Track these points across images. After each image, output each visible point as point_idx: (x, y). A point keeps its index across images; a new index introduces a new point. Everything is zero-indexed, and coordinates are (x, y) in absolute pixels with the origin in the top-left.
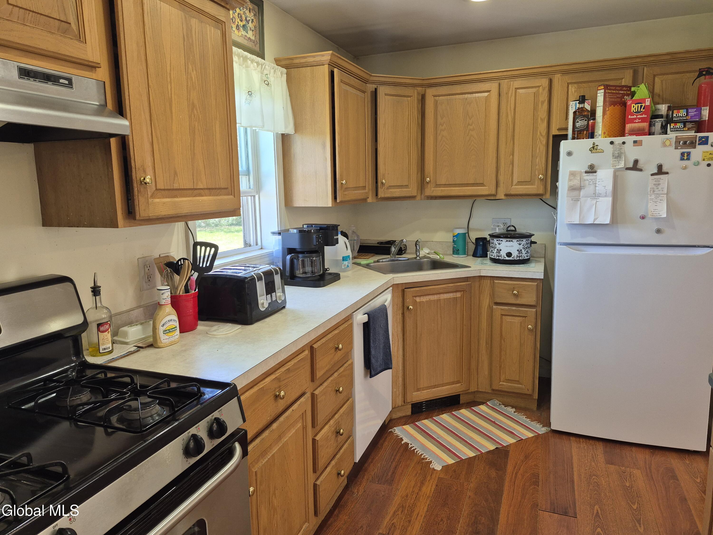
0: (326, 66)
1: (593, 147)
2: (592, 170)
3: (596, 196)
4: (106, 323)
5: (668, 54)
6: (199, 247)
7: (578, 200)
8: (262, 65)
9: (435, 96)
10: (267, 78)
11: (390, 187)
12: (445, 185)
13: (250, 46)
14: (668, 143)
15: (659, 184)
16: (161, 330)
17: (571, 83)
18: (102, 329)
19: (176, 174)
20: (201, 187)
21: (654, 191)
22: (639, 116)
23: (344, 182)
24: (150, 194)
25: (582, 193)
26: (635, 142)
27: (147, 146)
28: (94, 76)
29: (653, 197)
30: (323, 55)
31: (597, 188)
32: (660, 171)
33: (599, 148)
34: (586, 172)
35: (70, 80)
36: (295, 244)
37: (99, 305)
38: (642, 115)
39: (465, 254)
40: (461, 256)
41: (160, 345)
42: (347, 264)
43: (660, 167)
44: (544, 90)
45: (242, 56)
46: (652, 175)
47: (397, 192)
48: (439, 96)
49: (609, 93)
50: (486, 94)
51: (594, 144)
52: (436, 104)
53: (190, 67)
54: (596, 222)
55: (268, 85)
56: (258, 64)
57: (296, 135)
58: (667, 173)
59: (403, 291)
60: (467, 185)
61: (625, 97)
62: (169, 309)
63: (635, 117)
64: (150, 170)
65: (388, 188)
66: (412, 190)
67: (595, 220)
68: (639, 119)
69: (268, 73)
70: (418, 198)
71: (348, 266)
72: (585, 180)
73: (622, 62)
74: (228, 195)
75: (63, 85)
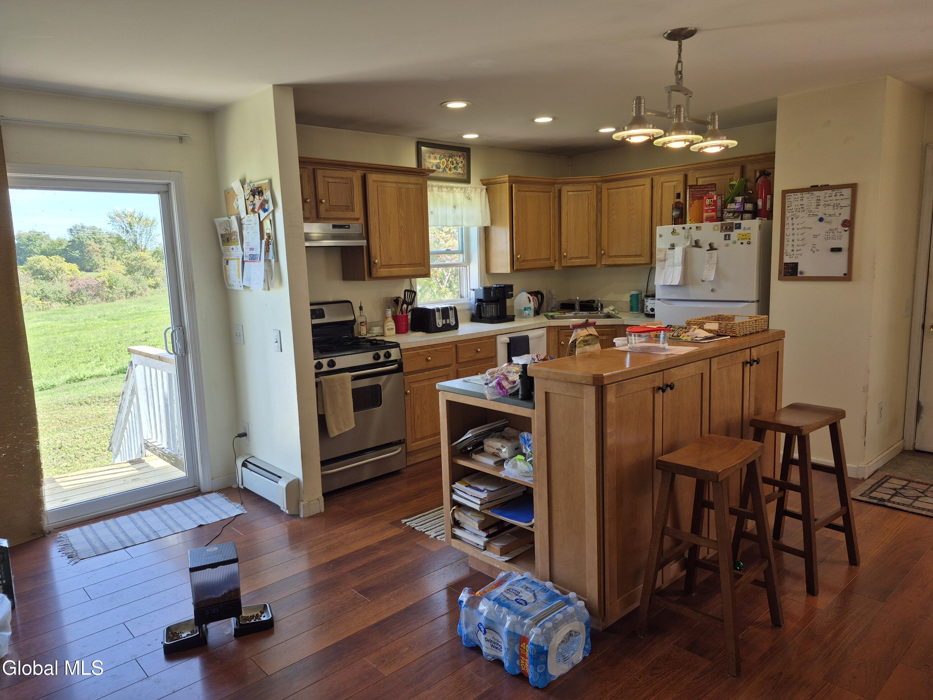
0: (508, 183)
1: (673, 231)
2: (673, 247)
3: (674, 265)
4: (364, 322)
5: (762, 154)
6: (407, 292)
7: (663, 268)
8: (465, 188)
9: (608, 189)
10: (469, 195)
11: (571, 258)
12: (615, 256)
13: (460, 177)
14: (716, 228)
15: (712, 257)
16: (386, 328)
17: (699, 178)
18: (362, 324)
19: (391, 258)
20: (405, 263)
21: (709, 262)
22: (710, 208)
23: (519, 256)
24: (378, 267)
25: (667, 263)
26: (697, 227)
27: (378, 248)
28: (358, 222)
29: (708, 266)
30: (504, 177)
31: (675, 260)
32: (712, 248)
33: (676, 232)
34: (669, 249)
35: (349, 226)
36: (481, 297)
37: (362, 314)
38: (712, 207)
39: (638, 311)
40: (635, 312)
41: (386, 335)
42: (528, 313)
43: (711, 245)
44: (680, 183)
45: (450, 187)
46: (708, 250)
47: (578, 262)
48: (611, 189)
49: (692, 191)
50: (643, 187)
51: (674, 229)
52: (609, 194)
53: (400, 210)
54: (672, 284)
55: (469, 199)
56: (461, 188)
57: (492, 226)
58: (716, 249)
59: (558, 332)
60: (630, 256)
61: (710, 193)
62: (390, 319)
63: (708, 208)
64: (379, 257)
65: (570, 259)
66: (592, 260)
67: (671, 282)
68: (711, 209)
69: (470, 192)
70: (599, 266)
71: (529, 314)
72: (668, 254)
73: (731, 161)
74: (421, 266)
75: (347, 228)
